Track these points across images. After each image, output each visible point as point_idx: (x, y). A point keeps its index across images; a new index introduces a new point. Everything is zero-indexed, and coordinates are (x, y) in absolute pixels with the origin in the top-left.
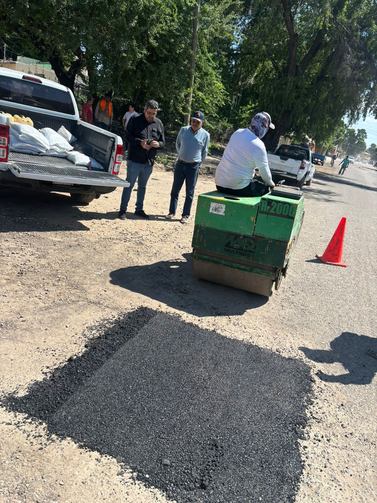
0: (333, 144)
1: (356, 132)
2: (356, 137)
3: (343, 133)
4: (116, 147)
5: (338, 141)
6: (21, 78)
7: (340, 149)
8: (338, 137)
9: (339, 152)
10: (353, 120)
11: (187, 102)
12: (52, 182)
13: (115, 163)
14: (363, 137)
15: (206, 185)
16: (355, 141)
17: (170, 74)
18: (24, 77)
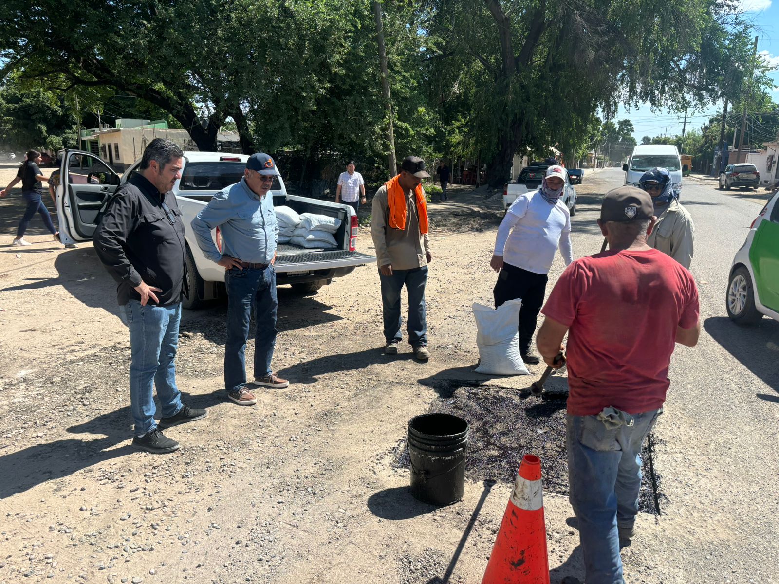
0: (588, 149)
1: (617, 126)
2: (619, 133)
3: (598, 132)
4: (349, 219)
5: (594, 144)
6: (218, 160)
7: (599, 154)
8: (592, 138)
9: (598, 158)
10: (610, 114)
11: (387, 137)
12: (286, 273)
13: (351, 237)
14: (627, 130)
15: (438, 242)
16: (617, 138)
17: (358, 108)
18: (221, 159)
